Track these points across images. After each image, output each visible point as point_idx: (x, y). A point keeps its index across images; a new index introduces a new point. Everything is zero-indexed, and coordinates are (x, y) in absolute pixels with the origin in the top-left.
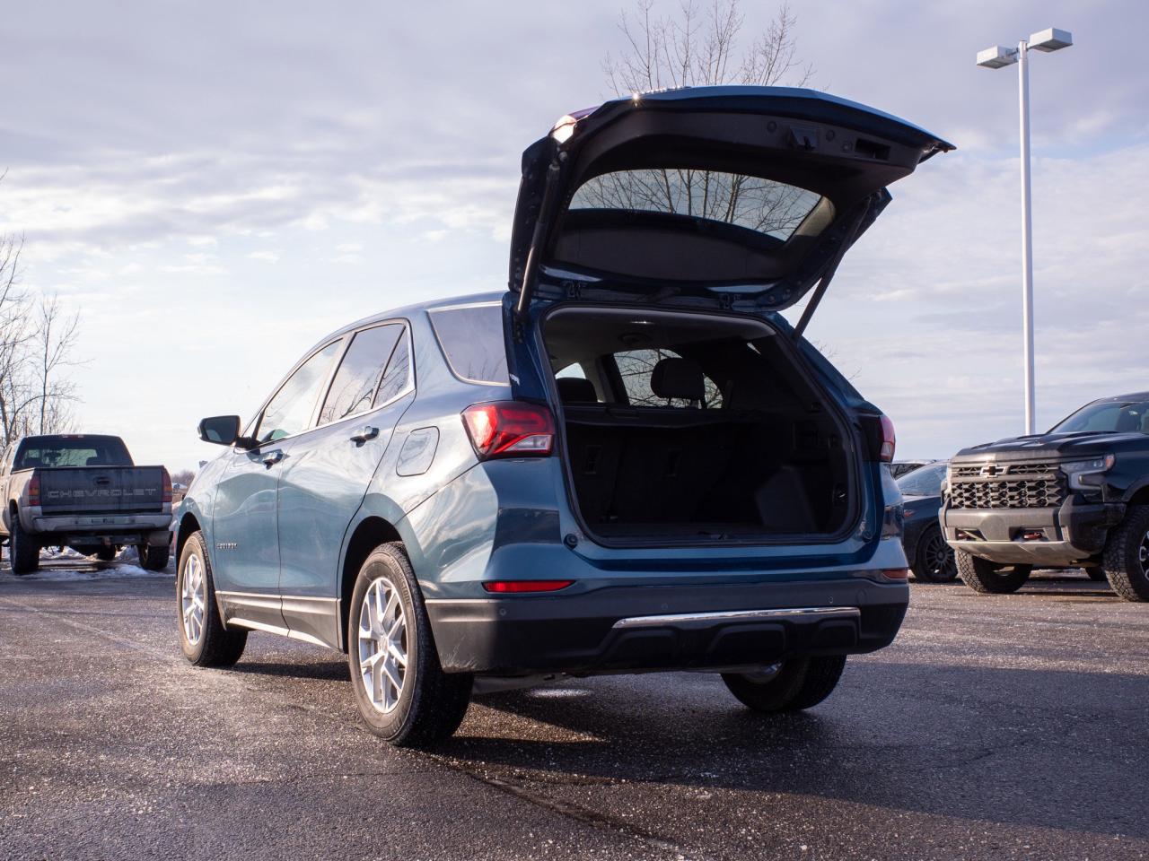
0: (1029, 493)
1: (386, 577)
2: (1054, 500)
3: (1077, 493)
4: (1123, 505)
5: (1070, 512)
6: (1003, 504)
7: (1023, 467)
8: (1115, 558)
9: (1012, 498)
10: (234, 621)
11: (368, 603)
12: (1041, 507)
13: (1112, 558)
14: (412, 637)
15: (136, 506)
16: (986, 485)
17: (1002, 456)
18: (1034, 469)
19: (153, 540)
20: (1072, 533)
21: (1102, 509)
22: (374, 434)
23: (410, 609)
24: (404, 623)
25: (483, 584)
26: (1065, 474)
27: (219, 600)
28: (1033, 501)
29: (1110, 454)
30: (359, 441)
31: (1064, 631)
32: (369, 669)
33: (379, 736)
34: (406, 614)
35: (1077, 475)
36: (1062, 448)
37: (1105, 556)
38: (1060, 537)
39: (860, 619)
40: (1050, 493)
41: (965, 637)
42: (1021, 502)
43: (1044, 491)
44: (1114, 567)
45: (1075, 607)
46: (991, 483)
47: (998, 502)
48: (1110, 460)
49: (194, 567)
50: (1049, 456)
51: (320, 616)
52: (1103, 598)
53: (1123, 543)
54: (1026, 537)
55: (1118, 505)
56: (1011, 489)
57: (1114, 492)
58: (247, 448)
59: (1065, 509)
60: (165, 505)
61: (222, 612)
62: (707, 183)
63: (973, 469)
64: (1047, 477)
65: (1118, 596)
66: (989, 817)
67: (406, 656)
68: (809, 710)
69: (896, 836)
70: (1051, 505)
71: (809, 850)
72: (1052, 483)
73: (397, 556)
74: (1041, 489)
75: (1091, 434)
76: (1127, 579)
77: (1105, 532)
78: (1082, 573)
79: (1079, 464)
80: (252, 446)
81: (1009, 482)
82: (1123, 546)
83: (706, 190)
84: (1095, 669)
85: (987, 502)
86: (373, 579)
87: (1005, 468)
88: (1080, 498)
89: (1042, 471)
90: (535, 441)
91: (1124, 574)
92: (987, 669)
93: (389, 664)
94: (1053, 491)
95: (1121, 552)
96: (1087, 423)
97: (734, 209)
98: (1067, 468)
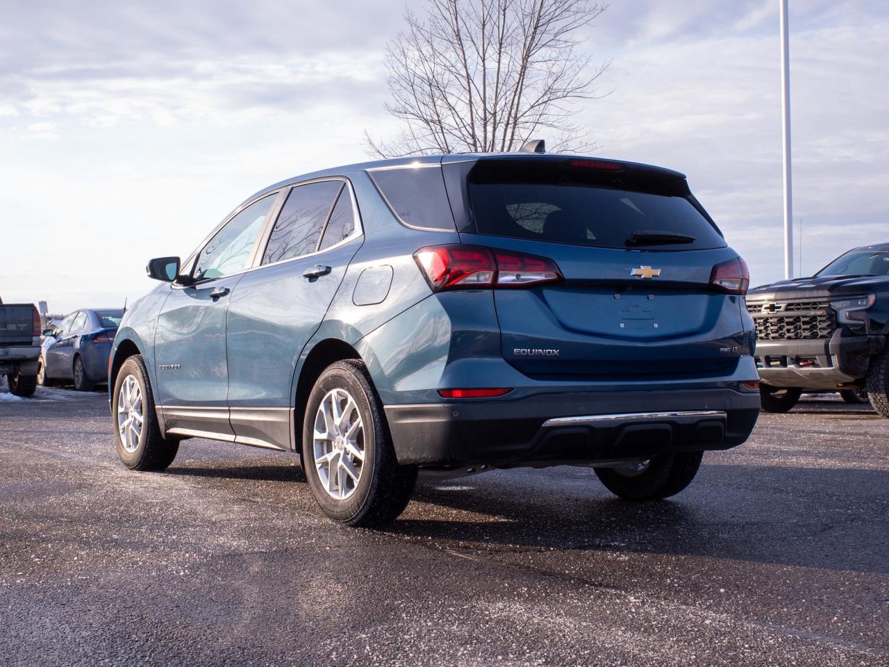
0: (803, 327)
1: (342, 388)
2: (825, 333)
3: (845, 326)
4: (884, 337)
5: (839, 343)
6: (781, 336)
7: (798, 304)
8: (876, 382)
9: (788, 331)
10: (174, 430)
11: (323, 410)
12: (813, 338)
13: (874, 381)
14: (370, 436)
15: (8, 340)
16: (766, 320)
17: (780, 295)
18: (808, 306)
19: (24, 370)
20: (841, 360)
21: (866, 340)
22: (328, 271)
23: (368, 414)
24: (361, 425)
25: (438, 391)
26: (834, 311)
27: (159, 414)
28: (807, 333)
29: (872, 293)
30: (312, 278)
31: (844, 441)
32: (325, 464)
33: (336, 519)
34: (364, 418)
35: (845, 310)
36: (832, 288)
37: (868, 380)
38: (830, 364)
39: (726, 421)
40: (822, 326)
41: (766, 446)
42: (796, 335)
43: (816, 325)
44: (875, 389)
45: (844, 423)
46: (771, 318)
47: (777, 335)
48: (872, 298)
49: (132, 386)
50: (821, 295)
51: (272, 423)
52: (864, 416)
53: (882, 369)
54: (801, 364)
55: (879, 337)
56: (788, 324)
57: (875, 325)
58: (185, 284)
59: (835, 340)
60: (35, 339)
61: (161, 422)
62: (500, 56)
63: (755, 306)
64: (819, 313)
65: (878, 414)
66: (853, 569)
67: (363, 453)
68: (669, 499)
69: (788, 582)
70: (822, 337)
71: (726, 592)
72: (824, 319)
73: (353, 371)
74: (815, 323)
75: (851, 277)
76: (886, 399)
77: (868, 360)
78: (838, 396)
79: (846, 302)
80: (188, 282)
81: (787, 318)
82: (883, 371)
83: (499, 62)
84: (885, 468)
85: (767, 335)
86: (328, 390)
87: (783, 306)
88: (847, 331)
89: (814, 308)
90: (478, 277)
91: (883, 395)
92: (795, 468)
93: (345, 460)
94: (824, 325)
95: (881, 377)
96: (847, 268)
97: (523, 79)
98: (835, 305)
